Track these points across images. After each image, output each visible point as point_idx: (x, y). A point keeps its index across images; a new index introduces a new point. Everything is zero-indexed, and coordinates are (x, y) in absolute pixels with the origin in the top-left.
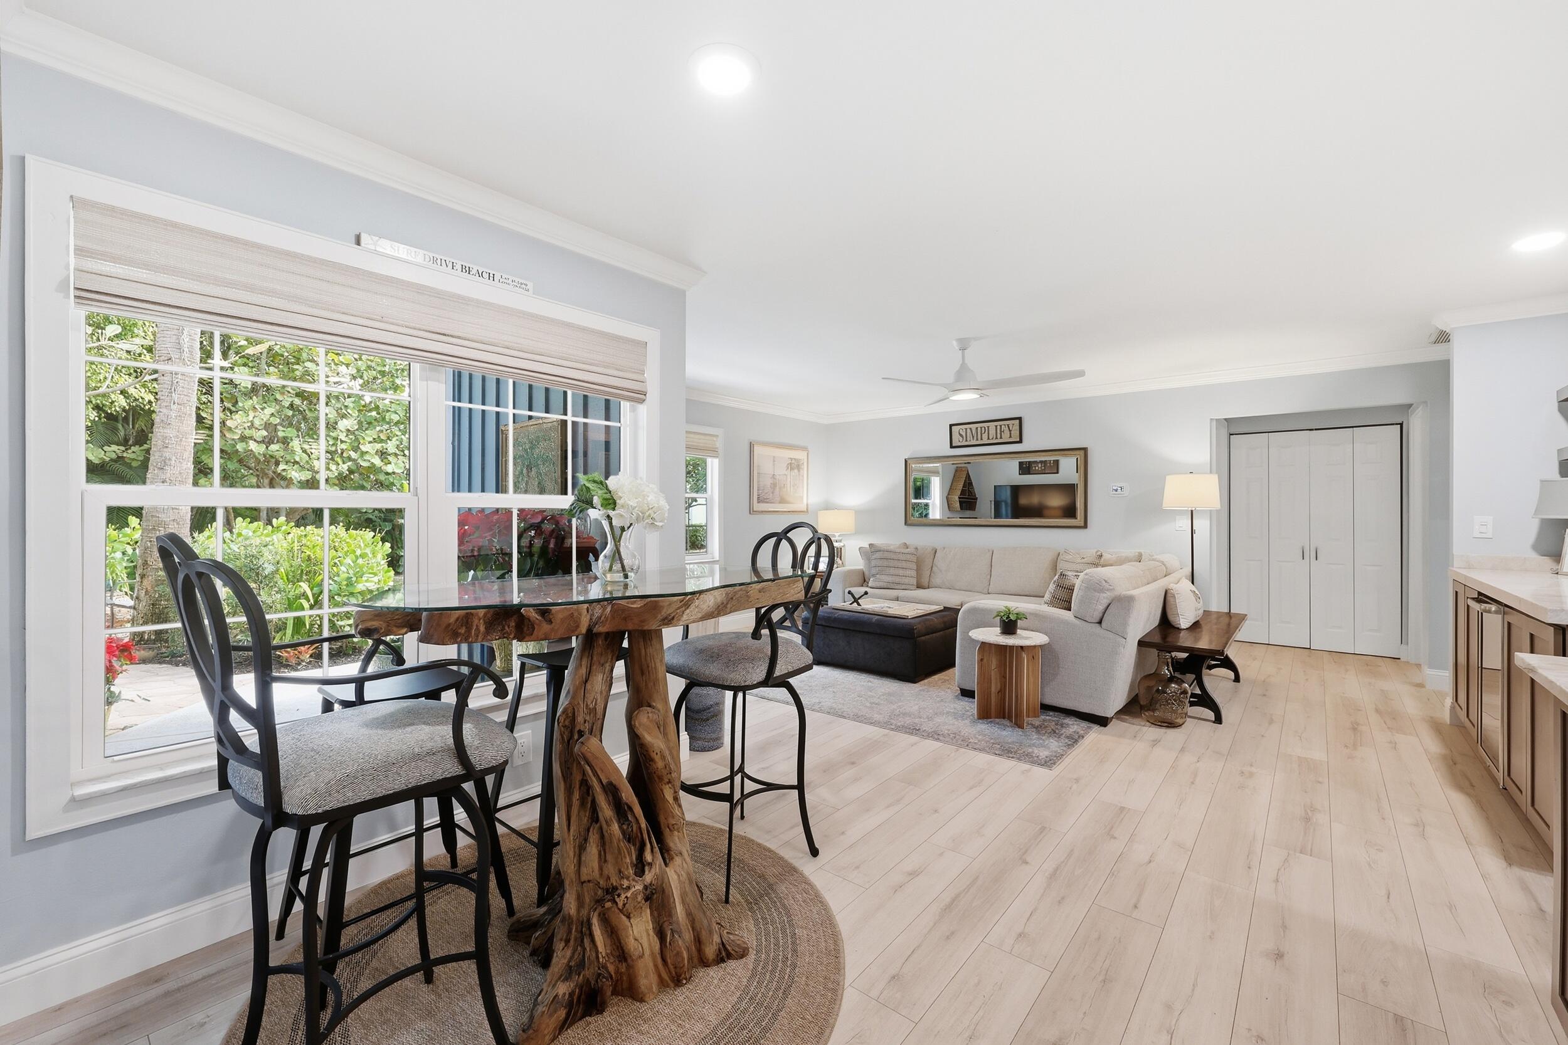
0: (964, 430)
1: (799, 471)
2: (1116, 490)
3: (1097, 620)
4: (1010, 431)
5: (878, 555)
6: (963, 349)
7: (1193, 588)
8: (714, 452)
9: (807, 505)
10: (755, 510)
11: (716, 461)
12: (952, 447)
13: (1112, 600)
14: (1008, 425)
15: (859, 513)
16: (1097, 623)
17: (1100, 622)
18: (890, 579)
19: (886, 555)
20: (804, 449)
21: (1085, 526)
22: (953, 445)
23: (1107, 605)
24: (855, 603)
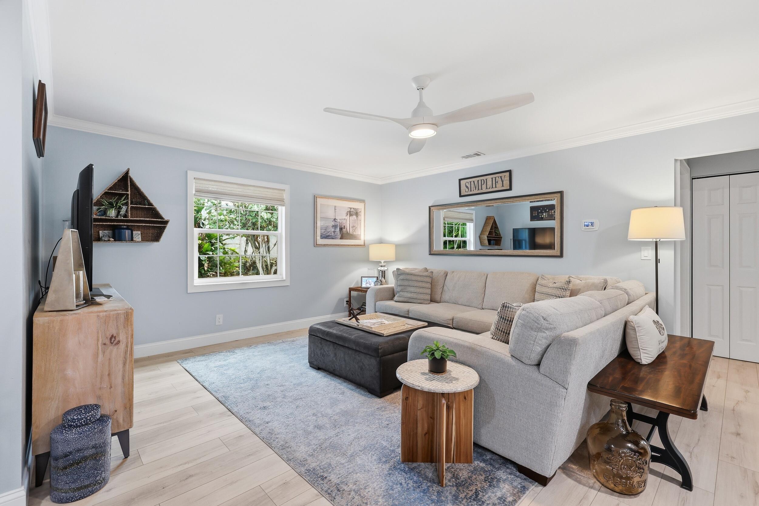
0: (469, 183)
1: (357, 216)
2: (588, 226)
3: (536, 362)
4: (502, 182)
5: (402, 277)
6: (421, 89)
7: (657, 318)
8: (281, 201)
9: (364, 241)
10: (317, 243)
11: (284, 208)
12: (461, 196)
13: (553, 340)
14: (501, 177)
15: (398, 246)
16: (535, 365)
17: (538, 365)
18: (409, 295)
19: (409, 277)
20: (362, 201)
21: (561, 256)
22: (462, 194)
23: (544, 347)
24: (354, 318)
